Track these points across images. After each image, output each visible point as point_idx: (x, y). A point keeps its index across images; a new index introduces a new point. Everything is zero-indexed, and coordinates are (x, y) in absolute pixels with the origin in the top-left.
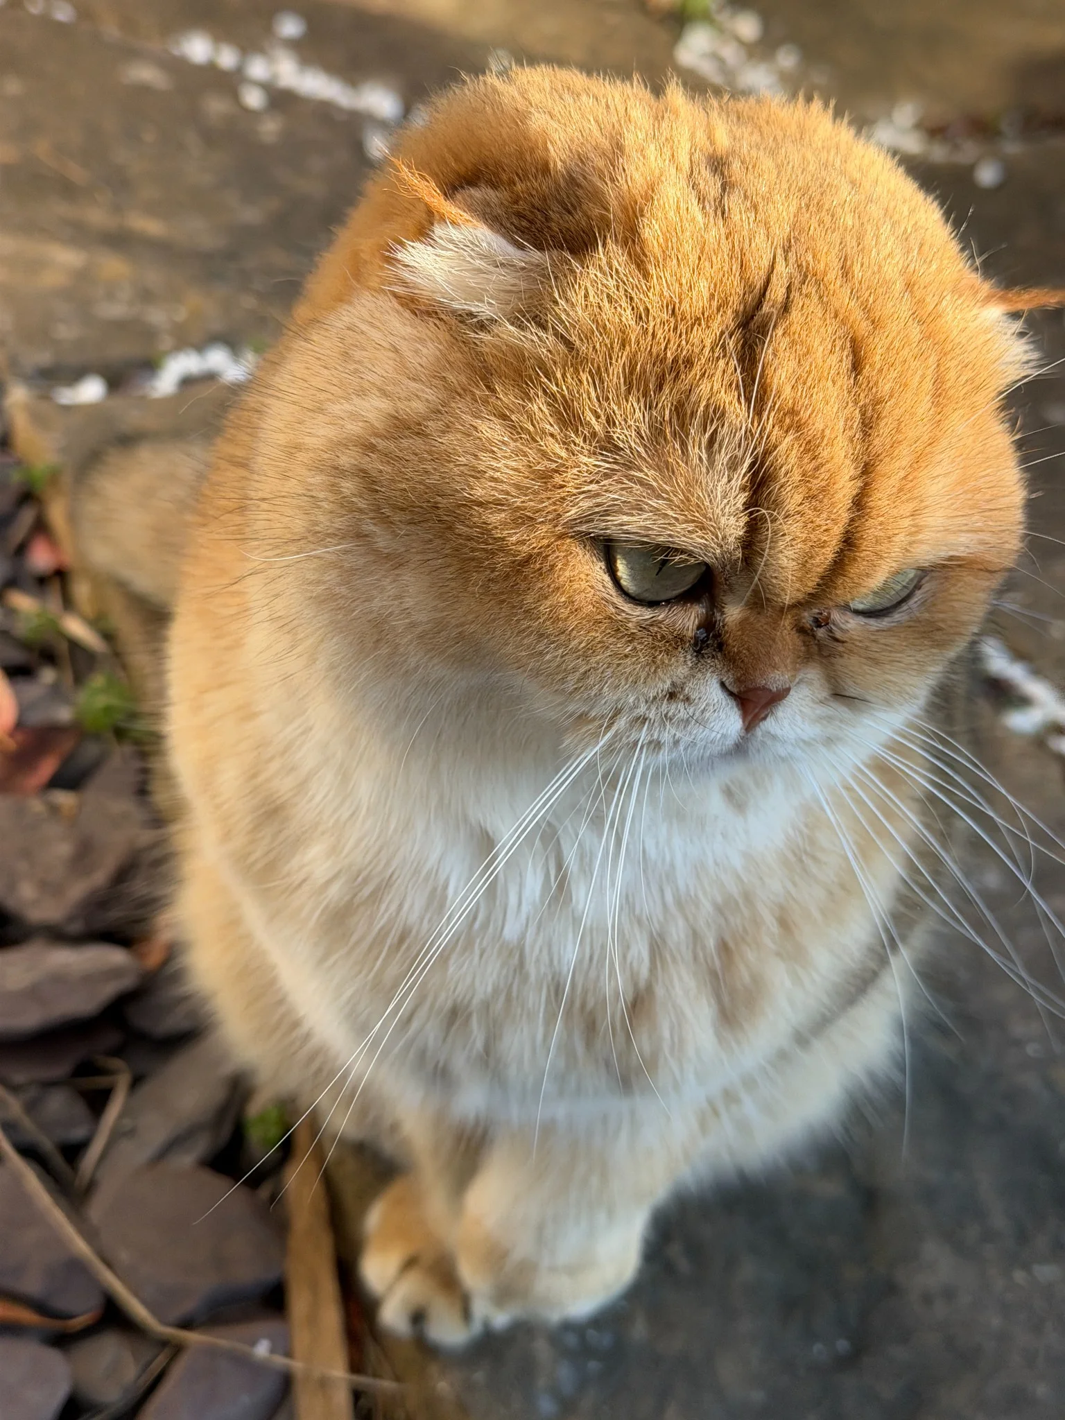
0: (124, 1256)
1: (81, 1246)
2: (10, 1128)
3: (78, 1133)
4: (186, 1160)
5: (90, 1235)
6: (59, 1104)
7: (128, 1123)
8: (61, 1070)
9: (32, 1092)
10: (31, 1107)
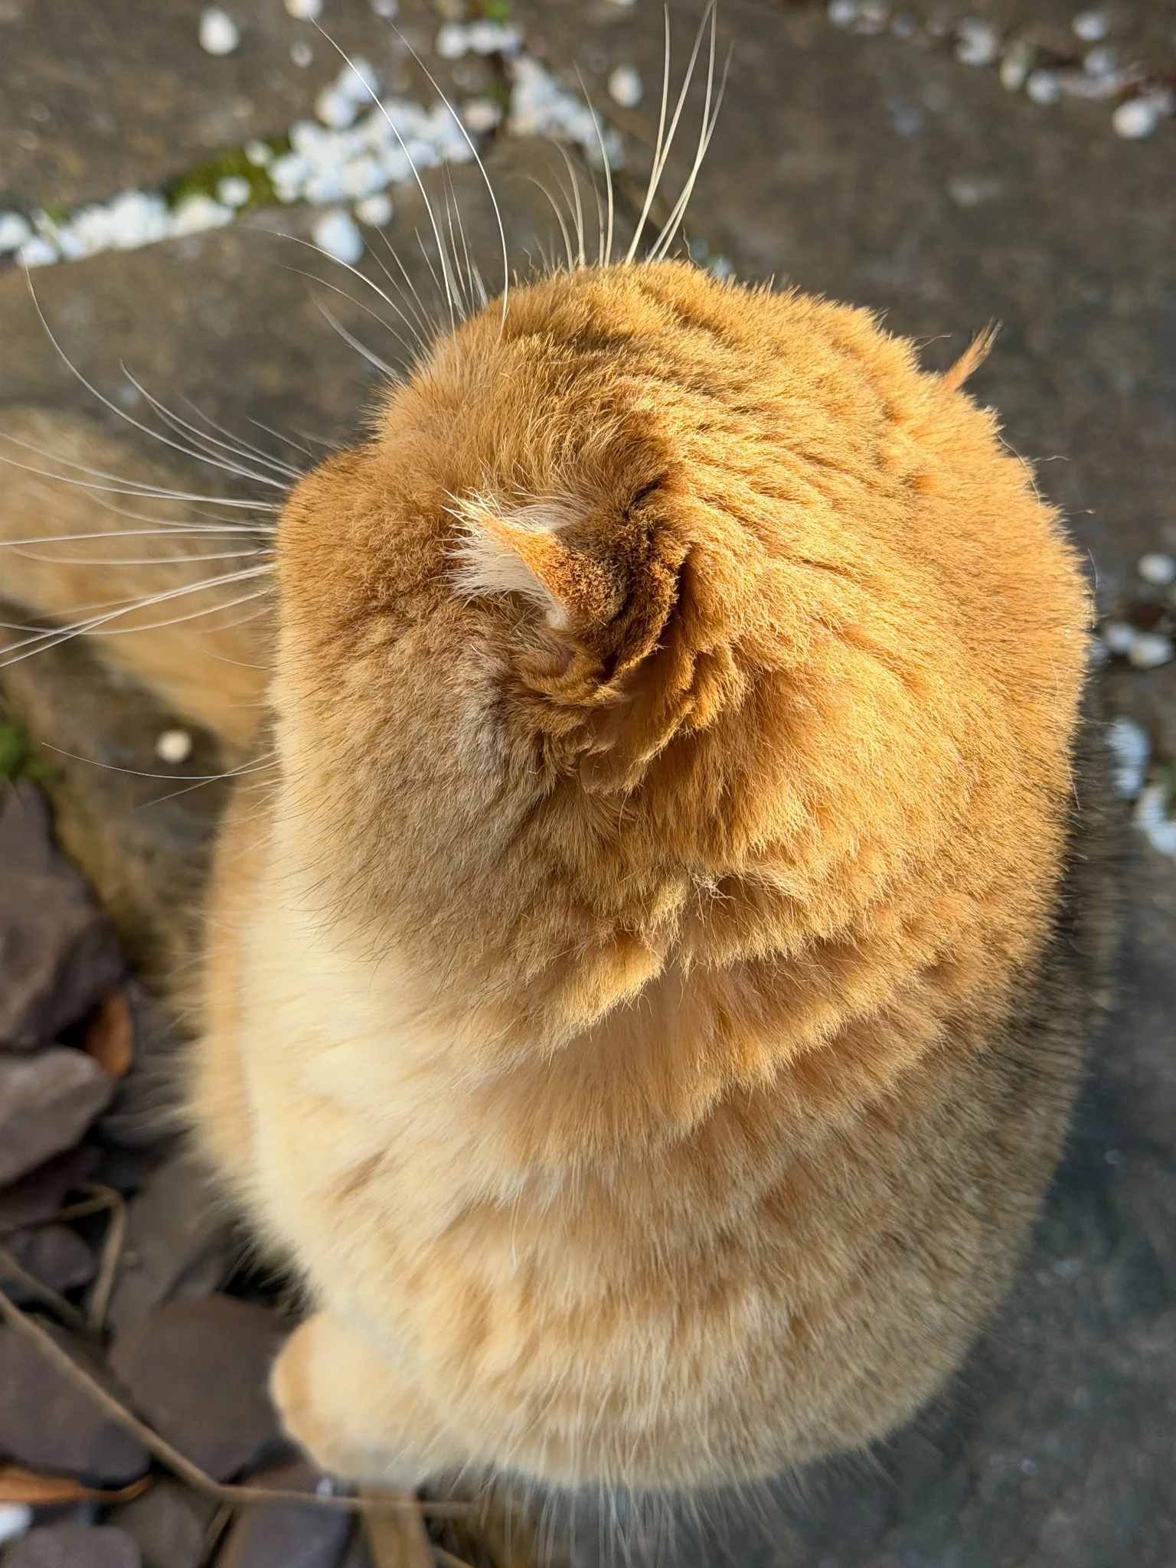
0: (163, 1415)
1: (117, 1410)
2: (9, 1287)
3: (80, 1275)
4: (201, 1288)
5: (122, 1394)
6: (53, 1245)
7: (131, 1256)
8: (46, 1210)
9: (21, 1240)
10: (26, 1259)
